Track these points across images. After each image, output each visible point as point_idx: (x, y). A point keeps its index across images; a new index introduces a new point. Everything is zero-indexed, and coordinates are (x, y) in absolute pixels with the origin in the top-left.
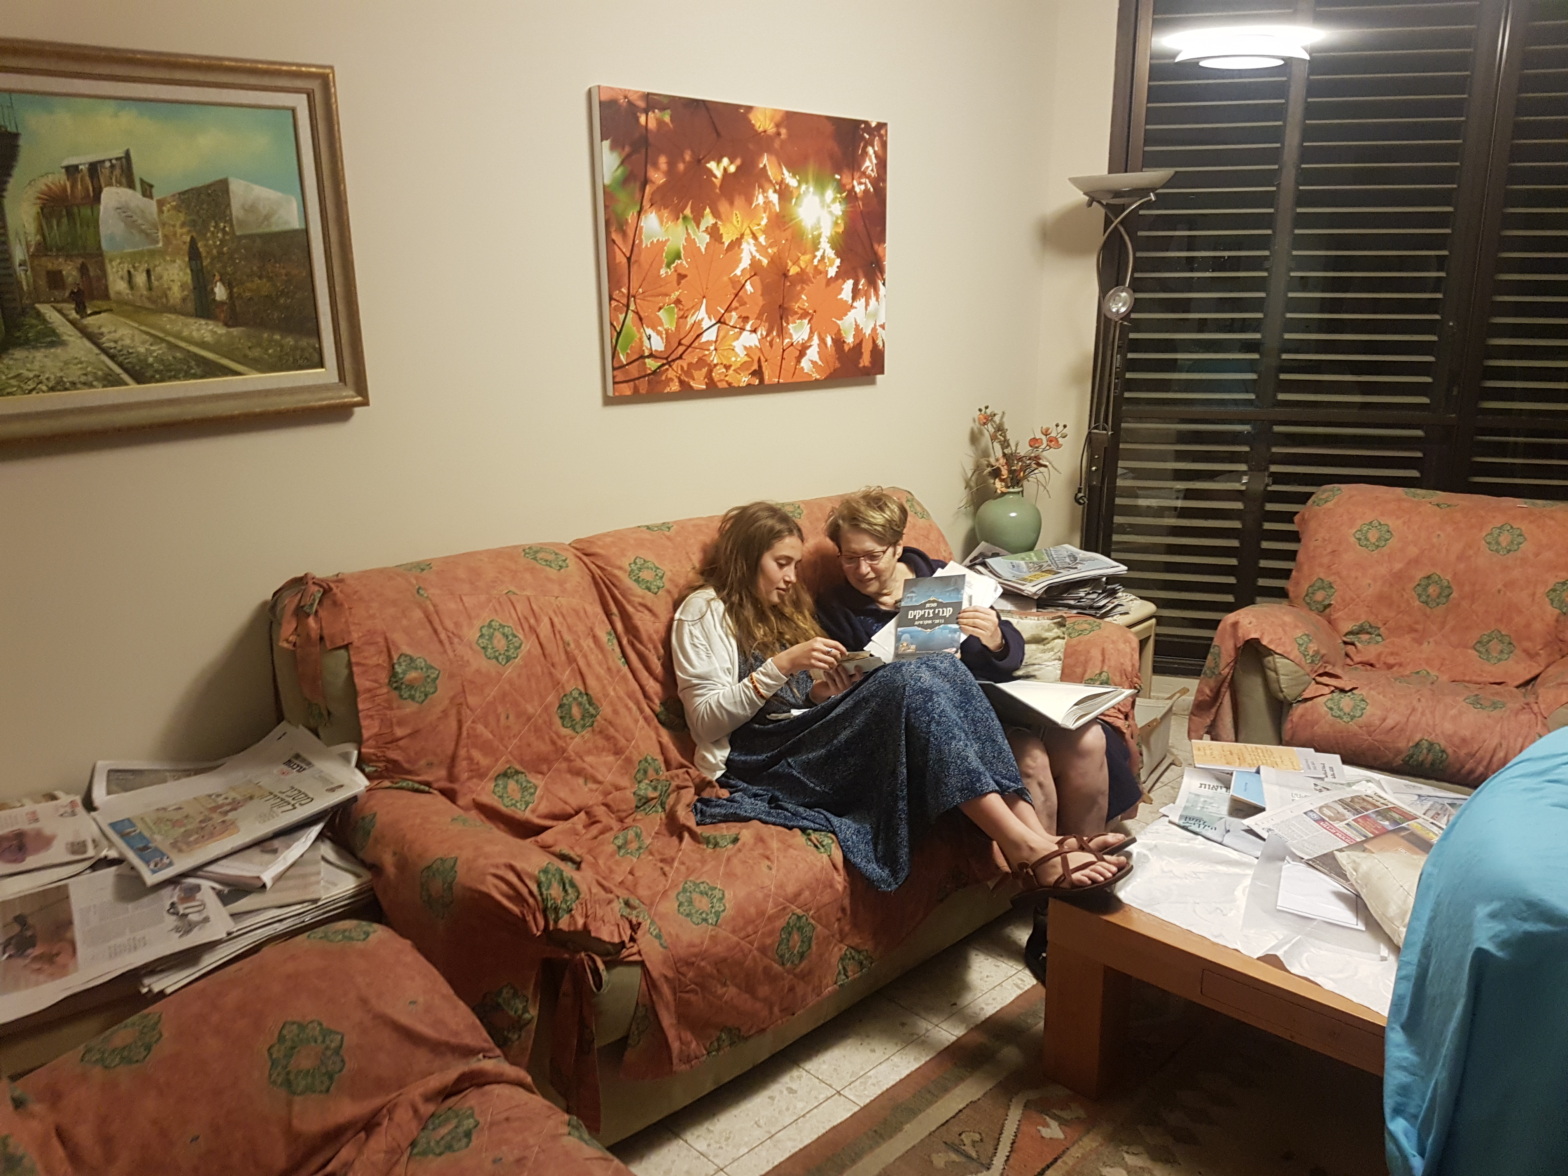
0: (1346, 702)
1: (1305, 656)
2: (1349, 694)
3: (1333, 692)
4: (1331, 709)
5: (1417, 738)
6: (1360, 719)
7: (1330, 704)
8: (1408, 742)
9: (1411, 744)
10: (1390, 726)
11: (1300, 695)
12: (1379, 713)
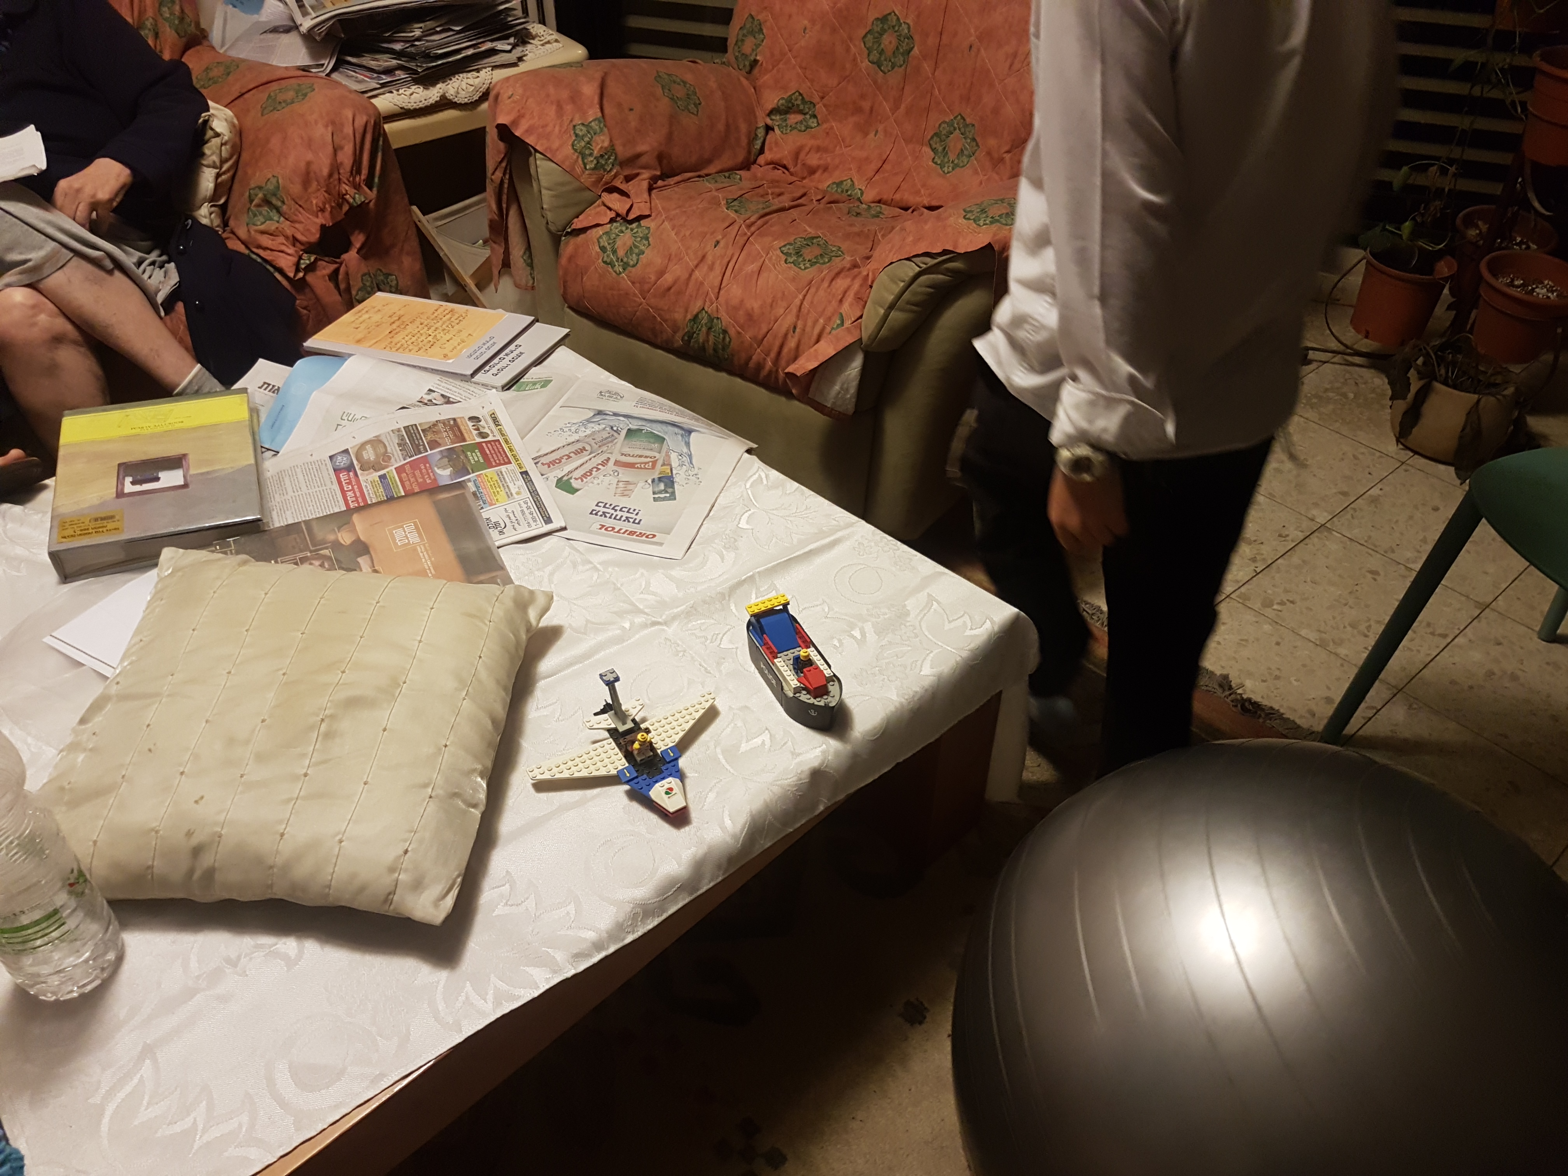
0: (625, 238)
1: (583, 156)
2: (634, 225)
3: (612, 221)
4: (603, 249)
5: (695, 308)
6: (633, 270)
7: (604, 242)
8: (686, 311)
9: (689, 317)
10: (666, 286)
11: (570, 223)
12: (658, 261)
